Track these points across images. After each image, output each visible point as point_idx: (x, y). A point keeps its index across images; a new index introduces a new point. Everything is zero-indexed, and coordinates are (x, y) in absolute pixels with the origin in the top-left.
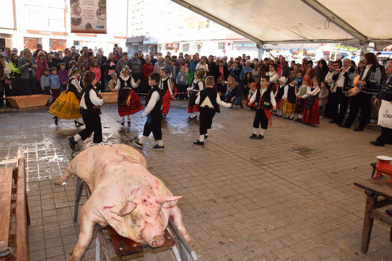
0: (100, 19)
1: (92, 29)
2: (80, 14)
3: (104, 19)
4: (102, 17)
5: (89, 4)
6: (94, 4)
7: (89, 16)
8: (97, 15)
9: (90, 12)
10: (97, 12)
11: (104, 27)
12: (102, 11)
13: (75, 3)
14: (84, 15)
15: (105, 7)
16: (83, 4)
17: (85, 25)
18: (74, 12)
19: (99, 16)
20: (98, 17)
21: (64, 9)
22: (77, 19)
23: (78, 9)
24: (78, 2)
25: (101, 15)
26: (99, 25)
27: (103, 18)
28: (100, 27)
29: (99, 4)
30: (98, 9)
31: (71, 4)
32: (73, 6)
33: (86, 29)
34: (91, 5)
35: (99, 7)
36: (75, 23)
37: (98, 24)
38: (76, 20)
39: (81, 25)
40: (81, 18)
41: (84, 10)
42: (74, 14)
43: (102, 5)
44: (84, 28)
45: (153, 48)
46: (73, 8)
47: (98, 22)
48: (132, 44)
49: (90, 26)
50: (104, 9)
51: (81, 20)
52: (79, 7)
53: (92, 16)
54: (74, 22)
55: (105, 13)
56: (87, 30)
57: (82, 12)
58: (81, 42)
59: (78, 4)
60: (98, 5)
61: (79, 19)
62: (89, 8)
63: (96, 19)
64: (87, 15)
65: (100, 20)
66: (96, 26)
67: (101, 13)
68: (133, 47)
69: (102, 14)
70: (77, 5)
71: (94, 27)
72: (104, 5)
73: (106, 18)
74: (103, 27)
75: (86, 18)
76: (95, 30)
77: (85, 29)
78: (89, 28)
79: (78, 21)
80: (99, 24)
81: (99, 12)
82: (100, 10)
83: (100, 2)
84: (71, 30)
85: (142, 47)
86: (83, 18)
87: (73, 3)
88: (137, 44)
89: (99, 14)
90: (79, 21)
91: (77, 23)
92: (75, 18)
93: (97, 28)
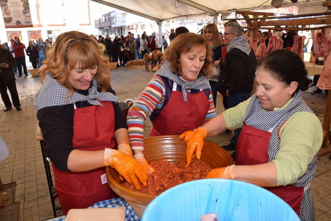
0: (26, 17)
1: (21, 25)
2: (10, 14)
3: (29, 17)
4: (27, 15)
5: (16, 7)
6: (20, 6)
8: (23, 14)
9: (18, 12)
10: (23, 12)
12: (27, 11)
13: (4, 6)
14: (13, 15)
15: (29, 8)
16: (11, 7)
17: (16, 22)
18: (5, 13)
19: (25, 15)
21: (36, 6)
22: (8, 18)
23: (8, 11)
24: (7, 5)
25: (26, 13)
26: (26, 21)
28: (27, 23)
29: (23, 5)
30: (24, 10)
31: (1, 8)
32: (4, 9)
34: (17, 7)
35: (24, 8)
36: (7, 21)
37: (25, 20)
39: (12, 22)
40: (11, 18)
41: (13, 11)
42: (5, 15)
43: (26, 6)
44: (15, 25)
45: (119, 30)
46: (4, 10)
47: (25, 19)
48: (104, 28)
49: (19, 22)
50: (28, 9)
51: (12, 19)
52: (8, 10)
53: (19, 15)
55: (29, 12)
56: (18, 26)
57: (12, 13)
58: (53, 31)
59: (8, 7)
60: (23, 7)
61: (10, 18)
62: (16, 9)
64: (16, 14)
65: (26, 18)
67: (26, 12)
68: (105, 31)
69: (27, 13)
70: (6, 8)
71: (23, 23)
72: (28, 6)
73: (31, 16)
74: (30, 22)
75: (16, 17)
76: (23, 25)
78: (19, 24)
81: (24, 12)
82: (25, 10)
83: (25, 4)
84: (5, 26)
85: (111, 30)
86: (13, 17)
87: (3, 6)
88: (108, 28)
89: (25, 13)
91: (9, 21)
92: (6, 18)
93: (25, 23)
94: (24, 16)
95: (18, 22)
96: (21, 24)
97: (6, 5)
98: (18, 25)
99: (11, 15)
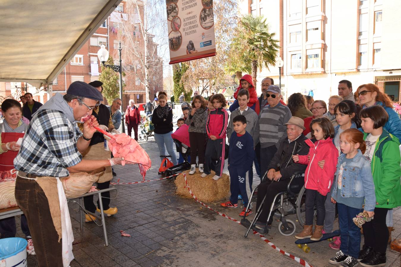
0: (205, 28)
2: (179, 28)
3: (210, 27)
4: (207, 23)
5: (190, 6)
6: (196, 4)
7: (190, 28)
8: (201, 21)
9: (192, 20)
10: (201, 17)
11: (211, 41)
13: (173, 12)
14: (184, 30)
16: (182, 9)
17: (187, 45)
18: (172, 28)
20: (203, 24)
22: (177, 38)
23: (177, 21)
24: (177, 9)
25: (206, 19)
26: (204, 40)
27: (210, 24)
32: (171, 18)
33: (187, 53)
34: (192, 6)
35: (203, 5)
36: (174, 47)
37: (203, 39)
38: (175, 40)
39: (182, 47)
40: (181, 36)
41: (184, 20)
42: (172, 32)
46: (171, 22)
50: (209, 6)
51: (181, 39)
52: (179, 18)
53: (194, 27)
55: (211, 13)
56: (190, 56)
57: (182, 24)
59: (177, 13)
60: (201, 3)
61: (179, 38)
62: (190, 13)
63: (200, 30)
64: (188, 26)
65: (205, 31)
66: (201, 43)
67: (205, 16)
69: (208, 17)
70: (175, 14)
71: (199, 48)
73: (213, 24)
75: (187, 34)
76: (199, 51)
78: (191, 51)
80: (204, 39)
81: (203, 16)
82: (204, 10)
84: (171, 59)
86: (183, 34)
87: (171, 13)
89: (204, 19)
90: (179, 41)
91: (177, 45)
92: (174, 38)
93: (202, 47)
94: (202, 26)
95: (190, 46)
96: (195, 50)
97: (175, 9)
98: (190, 53)
99: (181, 30)
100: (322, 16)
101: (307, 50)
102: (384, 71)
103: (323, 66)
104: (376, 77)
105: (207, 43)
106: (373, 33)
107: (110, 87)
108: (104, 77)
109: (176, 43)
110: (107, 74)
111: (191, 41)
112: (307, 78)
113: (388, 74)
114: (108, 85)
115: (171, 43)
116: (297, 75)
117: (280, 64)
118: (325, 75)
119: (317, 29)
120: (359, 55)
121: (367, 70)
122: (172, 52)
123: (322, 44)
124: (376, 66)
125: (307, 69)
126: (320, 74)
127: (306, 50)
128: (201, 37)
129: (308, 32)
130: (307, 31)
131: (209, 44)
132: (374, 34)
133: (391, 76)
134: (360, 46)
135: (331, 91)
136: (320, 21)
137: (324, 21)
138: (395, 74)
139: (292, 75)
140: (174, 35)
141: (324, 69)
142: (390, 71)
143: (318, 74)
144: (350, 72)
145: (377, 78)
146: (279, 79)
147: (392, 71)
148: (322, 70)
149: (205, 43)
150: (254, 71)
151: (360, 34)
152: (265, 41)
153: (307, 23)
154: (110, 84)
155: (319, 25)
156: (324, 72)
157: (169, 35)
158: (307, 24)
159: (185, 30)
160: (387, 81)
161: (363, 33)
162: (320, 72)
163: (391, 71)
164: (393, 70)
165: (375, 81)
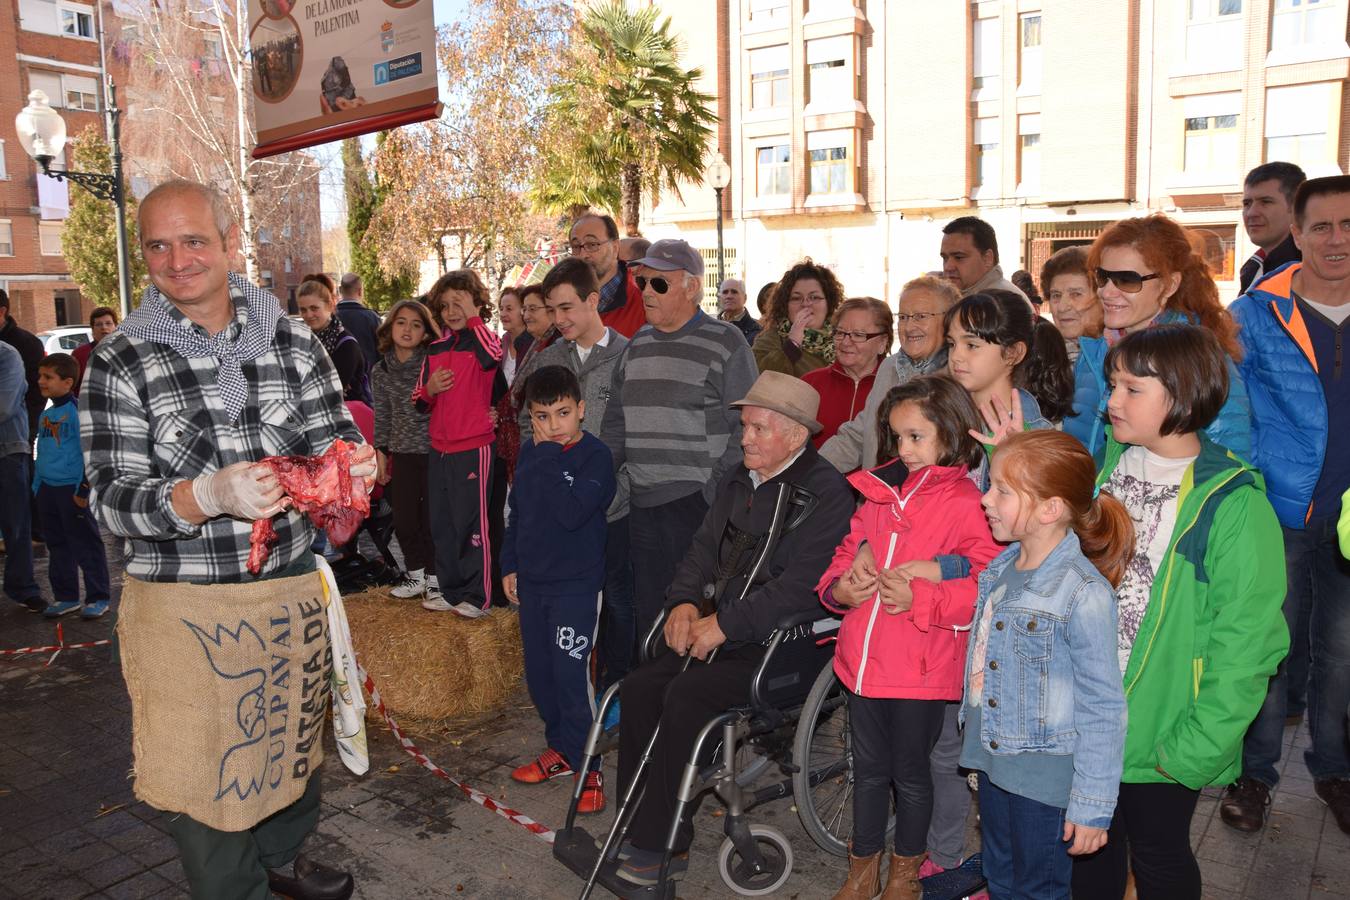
2: (291, 5)
7: (336, 3)
11: (417, 57)
14: (310, 10)
17: (320, 77)
26: (392, 52)
28: (398, 71)
33: (324, 110)
37: (385, 47)
38: (275, 56)
40: (298, 39)
47: (390, 29)
51: (300, 51)
54: (268, 78)
61: (289, 46)
63: (372, 9)
65: (392, 13)
66: (377, 67)
71: (369, 86)
74: (417, 63)
75: (324, 28)
76: (371, 99)
77: (321, 114)
78: (341, 100)
79: (285, 60)
80: (390, 48)
84: (260, 135)
86: (307, 27)
90: (290, 58)
91: (282, 78)
92: (271, 46)
93: (382, 81)
95: (337, 79)
96: (353, 96)
98: (336, 109)
99: (296, 10)
100: (857, 20)
101: (810, 135)
102: (1052, 205)
103: (862, 186)
104: (1027, 225)
105: (404, 64)
106: (1015, 83)
107: (107, 261)
108: (84, 225)
109: (280, 70)
110: (94, 210)
111: (339, 58)
112: (811, 227)
113: (1061, 216)
114: (100, 252)
115: (259, 67)
116: (776, 217)
117: (719, 177)
118: (868, 216)
119: (841, 63)
120: (975, 152)
121: (999, 202)
122: (264, 105)
123: (857, 113)
124: (1026, 190)
125: (809, 197)
126: (853, 213)
127: (806, 133)
128: (380, 38)
129: (812, 71)
130: (807, 68)
131: (412, 70)
132: (1018, 85)
133: (1072, 223)
134: (976, 121)
135: (887, 270)
136: (851, 37)
137: (861, 37)
138: (1084, 215)
139: (759, 217)
140: (273, 34)
141: (865, 196)
142: (1068, 208)
143: (845, 214)
144: (946, 209)
145: (1030, 230)
146: (716, 232)
147: (1075, 207)
148: (860, 201)
149: (395, 66)
150: (629, 203)
151: (975, 83)
152: (666, 96)
153: (806, 41)
154: (106, 251)
155: (846, 49)
156: (866, 209)
157: (251, 36)
158: (806, 47)
159: (316, 12)
160: (1060, 239)
161: (985, 82)
162: (853, 208)
163: (1071, 206)
164: (1077, 203)
165: (1024, 238)
